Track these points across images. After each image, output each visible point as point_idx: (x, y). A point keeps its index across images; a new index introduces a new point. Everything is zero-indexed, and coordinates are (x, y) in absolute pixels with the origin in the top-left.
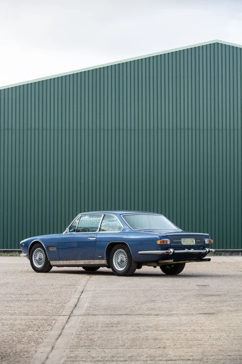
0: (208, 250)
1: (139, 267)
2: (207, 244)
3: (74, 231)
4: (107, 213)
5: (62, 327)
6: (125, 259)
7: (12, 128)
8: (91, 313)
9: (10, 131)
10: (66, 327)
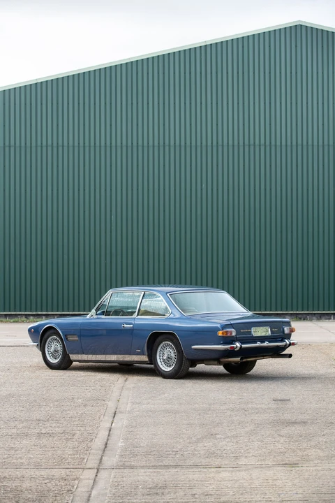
0: (288, 343)
1: (193, 365)
2: (287, 334)
3: (103, 313)
4: (149, 289)
5: (87, 495)
6: (173, 355)
7: (15, 144)
8: (127, 464)
9: (12, 149)
10: (92, 495)
